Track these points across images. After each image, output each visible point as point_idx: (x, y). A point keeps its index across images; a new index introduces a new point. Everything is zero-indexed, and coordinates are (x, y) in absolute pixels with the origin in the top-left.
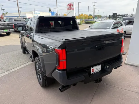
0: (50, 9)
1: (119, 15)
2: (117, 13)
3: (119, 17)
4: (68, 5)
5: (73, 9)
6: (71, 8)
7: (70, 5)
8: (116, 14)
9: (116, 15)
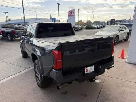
0: (50, 15)
1: (117, 21)
3: (117, 22)
5: (74, 15)
6: (72, 15)
7: (71, 12)
8: (114, 19)
9: (114, 21)
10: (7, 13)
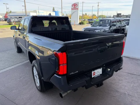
2: (121, 14)
4: (73, 5)
6: (76, 8)
7: (74, 5)
10: (8, 4)
